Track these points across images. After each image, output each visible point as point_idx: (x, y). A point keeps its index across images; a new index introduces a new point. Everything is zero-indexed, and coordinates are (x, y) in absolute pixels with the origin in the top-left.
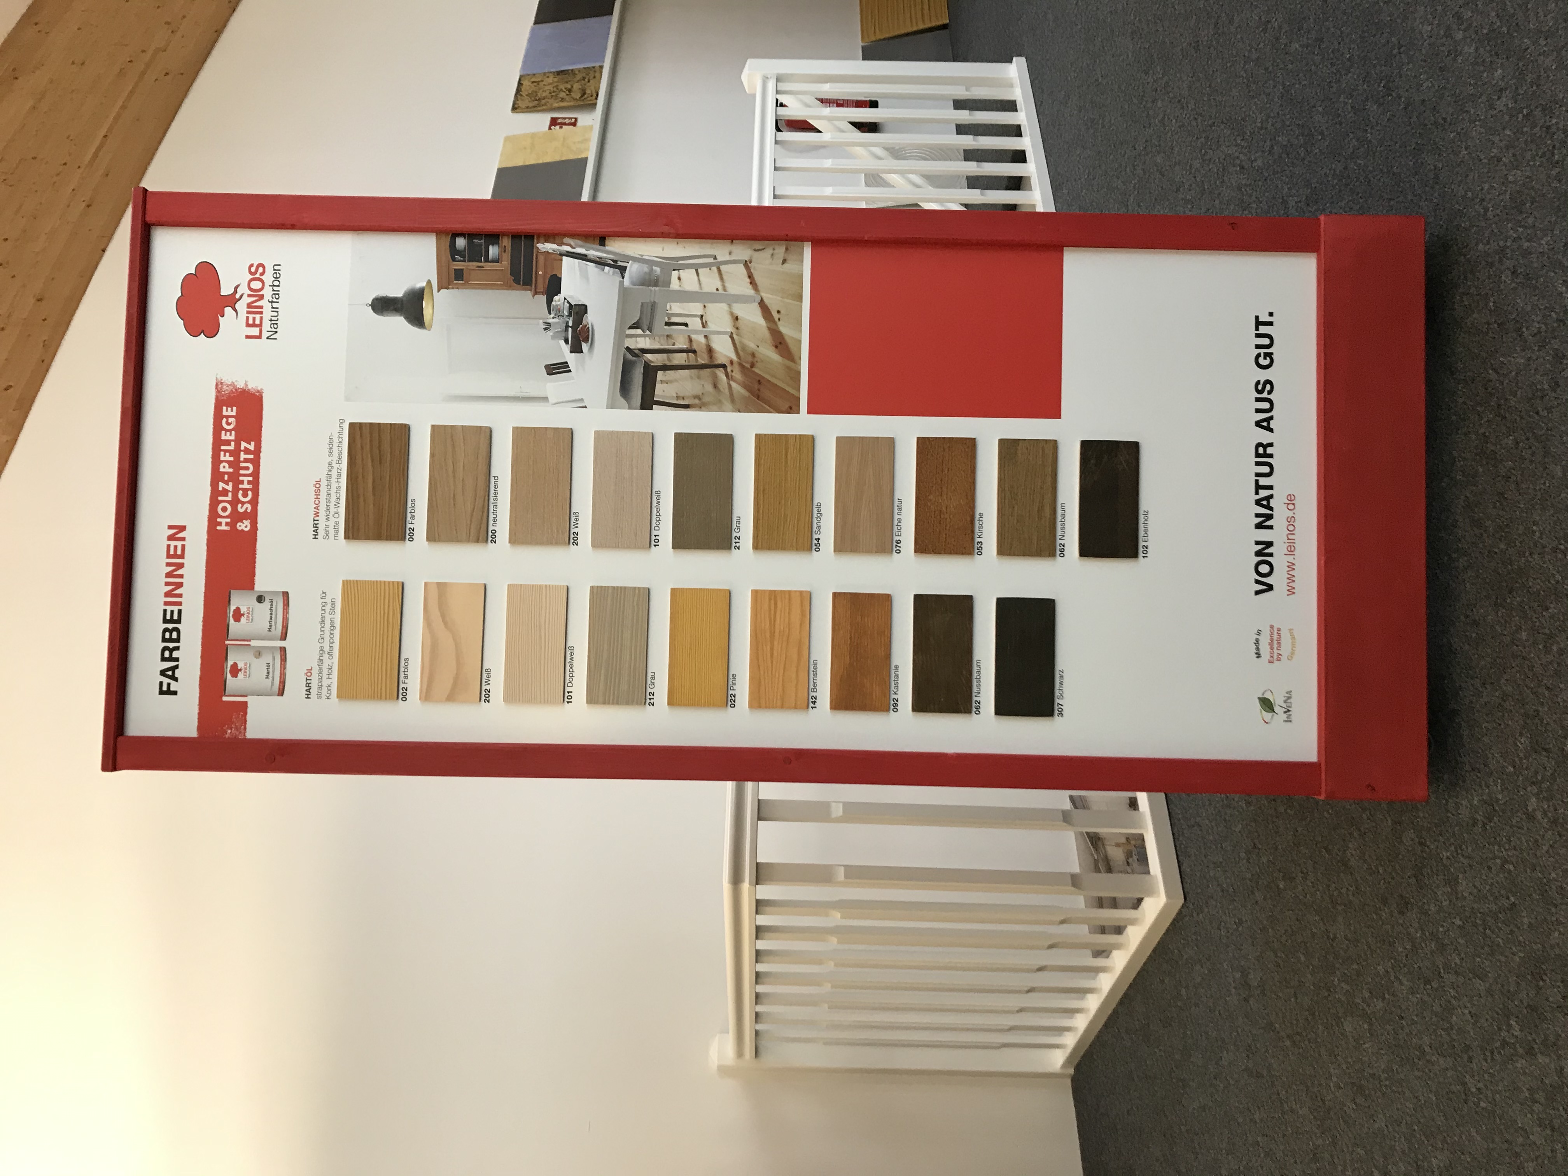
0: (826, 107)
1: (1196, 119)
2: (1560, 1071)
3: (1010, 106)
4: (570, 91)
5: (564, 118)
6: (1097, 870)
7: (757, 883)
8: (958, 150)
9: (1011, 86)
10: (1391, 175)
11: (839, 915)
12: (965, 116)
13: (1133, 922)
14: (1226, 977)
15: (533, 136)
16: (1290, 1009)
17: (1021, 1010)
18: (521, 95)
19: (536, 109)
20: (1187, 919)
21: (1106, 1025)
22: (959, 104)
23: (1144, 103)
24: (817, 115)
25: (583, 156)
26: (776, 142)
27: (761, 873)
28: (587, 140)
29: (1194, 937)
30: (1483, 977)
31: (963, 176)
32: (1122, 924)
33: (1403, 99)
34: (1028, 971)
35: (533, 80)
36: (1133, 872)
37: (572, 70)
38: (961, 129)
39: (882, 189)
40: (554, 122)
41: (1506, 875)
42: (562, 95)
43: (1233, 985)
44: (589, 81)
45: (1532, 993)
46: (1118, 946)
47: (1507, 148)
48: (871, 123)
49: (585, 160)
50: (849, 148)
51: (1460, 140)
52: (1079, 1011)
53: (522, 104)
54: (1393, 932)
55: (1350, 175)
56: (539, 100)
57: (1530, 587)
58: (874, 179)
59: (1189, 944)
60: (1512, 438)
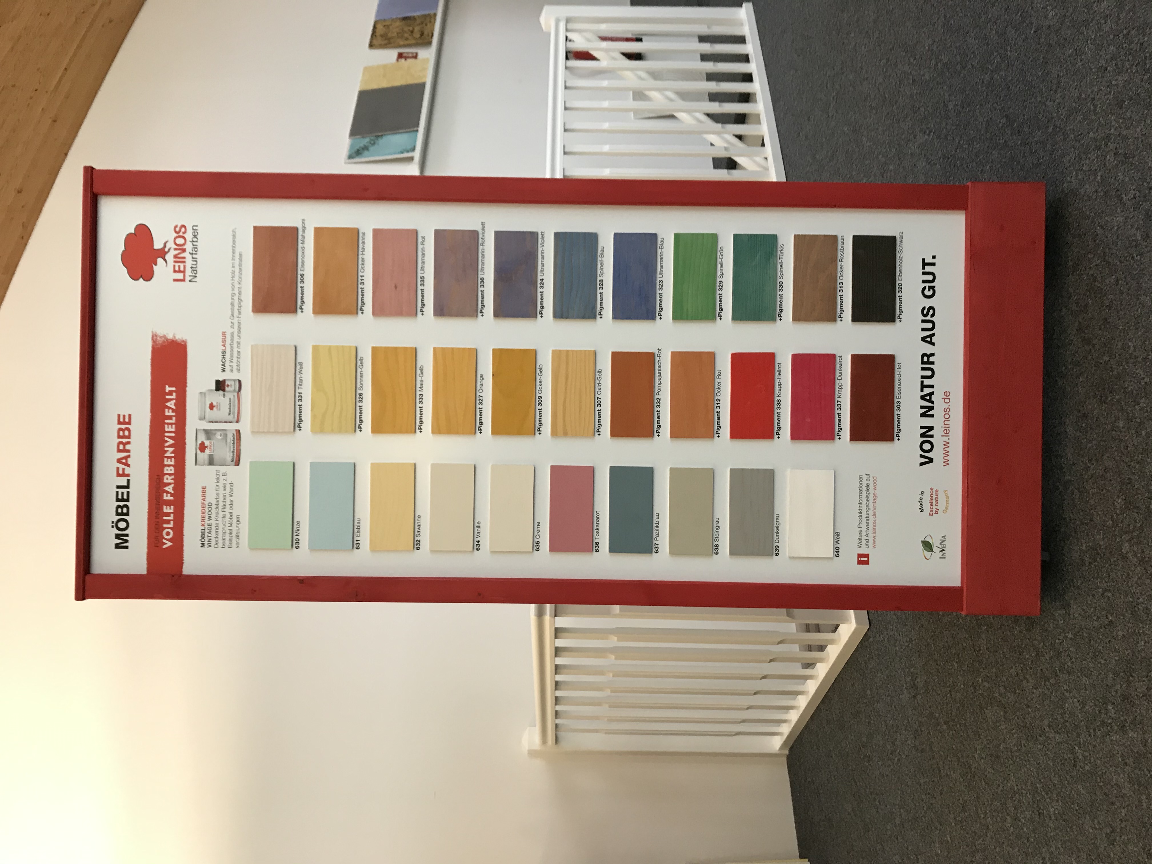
0: (605, 41)
1: (880, 46)
2: (1145, 744)
3: (741, 40)
4: (412, 32)
5: (408, 53)
7: (556, 616)
8: (701, 73)
9: (742, 24)
11: (615, 639)
12: (707, 48)
13: (832, 642)
14: (900, 681)
15: (385, 67)
16: (946, 703)
17: (749, 708)
18: (376, 36)
19: (388, 45)
20: (871, 639)
21: (812, 718)
22: (703, 39)
23: (841, 34)
24: (596, 48)
25: (423, 81)
26: (566, 68)
27: (559, 610)
28: (425, 69)
29: (876, 652)
30: (1088, 675)
31: (705, 93)
32: (823, 644)
33: (1034, 25)
34: (755, 679)
35: (384, 24)
37: (413, 17)
38: (705, 58)
39: (644, 102)
40: (400, 56)
41: (1106, 600)
42: (406, 35)
43: (905, 686)
44: (426, 25)
45: (1125, 686)
46: (821, 660)
47: (1112, 59)
48: (637, 53)
49: (423, 85)
50: (619, 73)
51: (1076, 54)
52: (792, 708)
53: (376, 42)
54: (1022, 644)
55: (995, 83)
56: (389, 39)
57: (1126, 388)
58: (639, 95)
59: (872, 657)
60: (1113, 277)
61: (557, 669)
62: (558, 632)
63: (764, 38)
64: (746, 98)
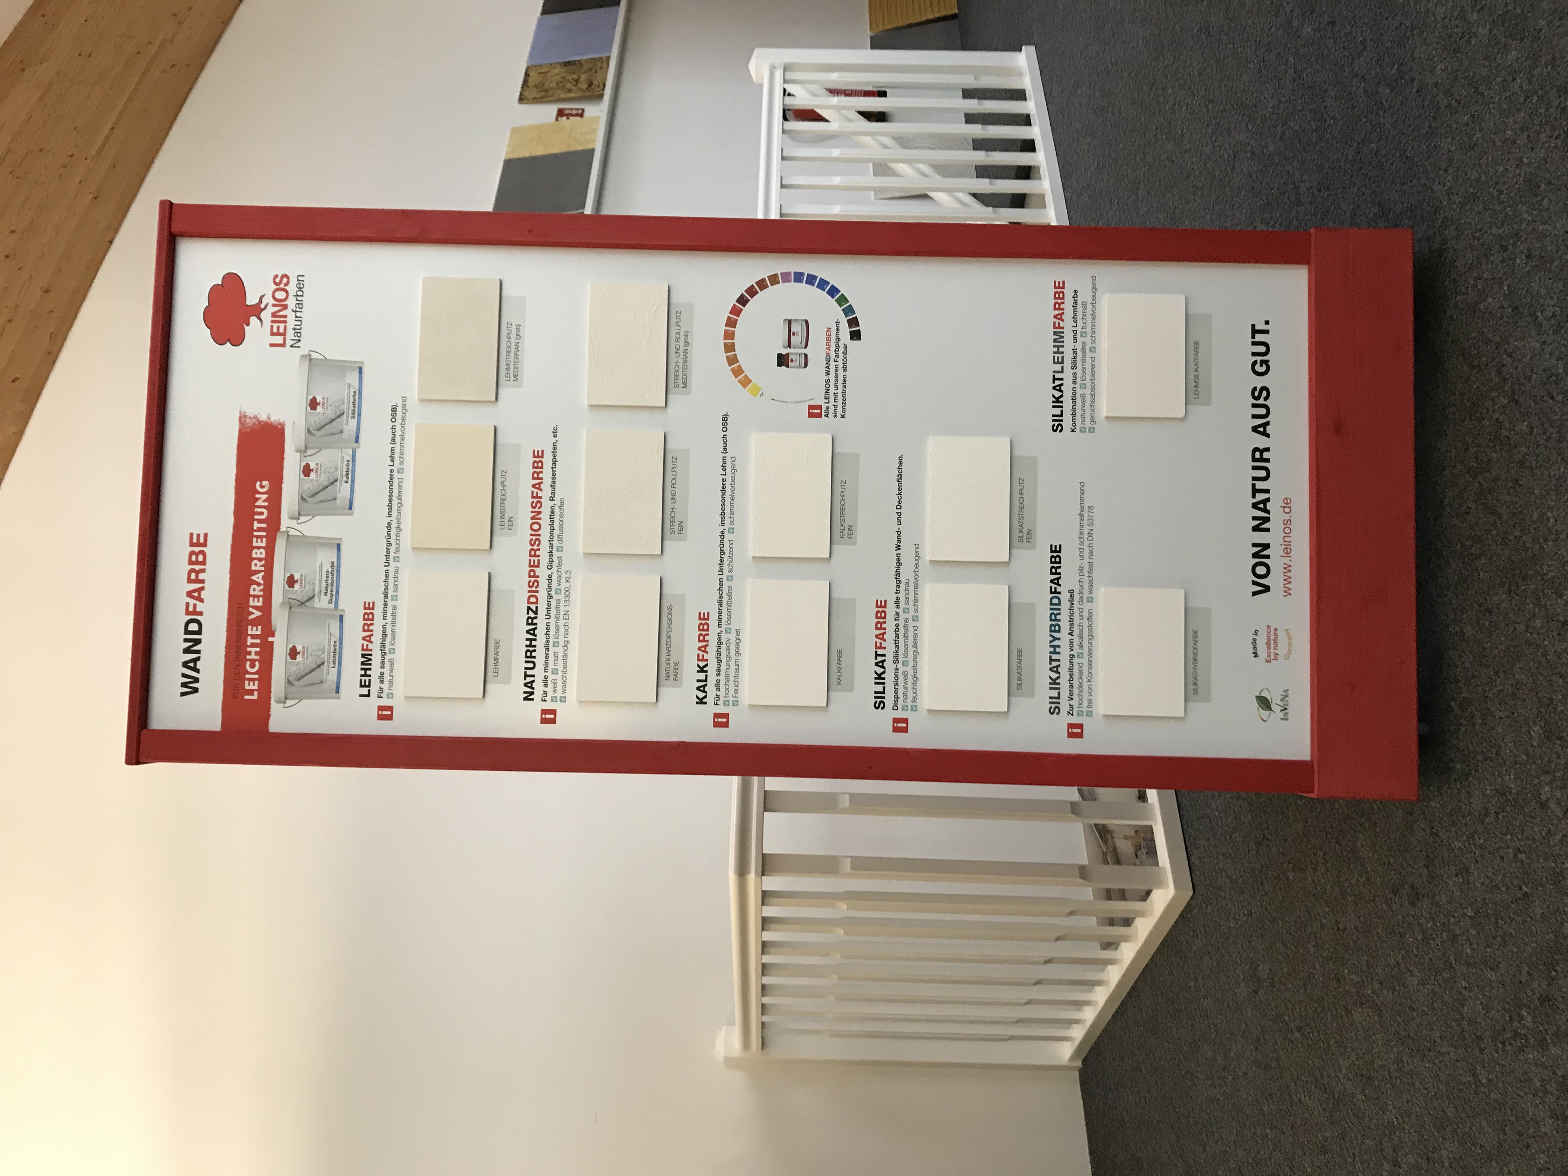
0: (834, 96)
1: (1207, 106)
3: (1020, 95)
4: (577, 81)
5: (572, 109)
6: (1106, 862)
7: (763, 874)
8: (965, 139)
9: (1020, 74)
10: (1404, 160)
11: (845, 906)
12: (974, 105)
13: (1142, 914)
14: (1235, 969)
15: (540, 127)
16: (1300, 1001)
17: (1029, 1002)
18: (528, 87)
19: (544, 99)
20: (1195, 911)
21: (1114, 1016)
22: (968, 94)
23: (1154, 90)
24: (824, 104)
25: (591, 147)
26: (784, 131)
27: (767, 865)
28: (594, 131)
29: (1203, 929)
30: (1495, 968)
31: (972, 166)
32: (1130, 916)
33: (1416, 82)
34: (1036, 963)
35: (540, 71)
36: (1142, 864)
37: (579, 61)
38: (970, 118)
39: (888, 178)
40: (561, 113)
41: (1519, 864)
42: (569, 86)
43: (1242, 977)
44: (596, 72)
45: (1544, 985)
46: (1126, 939)
47: (1522, 130)
48: (879, 113)
49: (592, 151)
50: (856, 138)
51: (1473, 122)
52: (1087, 1003)
53: (531, 94)
54: (1403, 923)
55: (1362, 160)
56: (546, 91)
57: (1544, 574)
58: (882, 168)
59: (1197, 936)
60: (1525, 423)
61: (765, 947)
62: (766, 897)
63: (1050, 94)
64: (1025, 173)
